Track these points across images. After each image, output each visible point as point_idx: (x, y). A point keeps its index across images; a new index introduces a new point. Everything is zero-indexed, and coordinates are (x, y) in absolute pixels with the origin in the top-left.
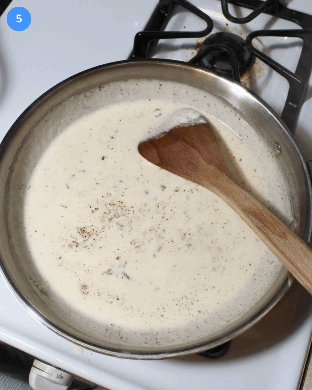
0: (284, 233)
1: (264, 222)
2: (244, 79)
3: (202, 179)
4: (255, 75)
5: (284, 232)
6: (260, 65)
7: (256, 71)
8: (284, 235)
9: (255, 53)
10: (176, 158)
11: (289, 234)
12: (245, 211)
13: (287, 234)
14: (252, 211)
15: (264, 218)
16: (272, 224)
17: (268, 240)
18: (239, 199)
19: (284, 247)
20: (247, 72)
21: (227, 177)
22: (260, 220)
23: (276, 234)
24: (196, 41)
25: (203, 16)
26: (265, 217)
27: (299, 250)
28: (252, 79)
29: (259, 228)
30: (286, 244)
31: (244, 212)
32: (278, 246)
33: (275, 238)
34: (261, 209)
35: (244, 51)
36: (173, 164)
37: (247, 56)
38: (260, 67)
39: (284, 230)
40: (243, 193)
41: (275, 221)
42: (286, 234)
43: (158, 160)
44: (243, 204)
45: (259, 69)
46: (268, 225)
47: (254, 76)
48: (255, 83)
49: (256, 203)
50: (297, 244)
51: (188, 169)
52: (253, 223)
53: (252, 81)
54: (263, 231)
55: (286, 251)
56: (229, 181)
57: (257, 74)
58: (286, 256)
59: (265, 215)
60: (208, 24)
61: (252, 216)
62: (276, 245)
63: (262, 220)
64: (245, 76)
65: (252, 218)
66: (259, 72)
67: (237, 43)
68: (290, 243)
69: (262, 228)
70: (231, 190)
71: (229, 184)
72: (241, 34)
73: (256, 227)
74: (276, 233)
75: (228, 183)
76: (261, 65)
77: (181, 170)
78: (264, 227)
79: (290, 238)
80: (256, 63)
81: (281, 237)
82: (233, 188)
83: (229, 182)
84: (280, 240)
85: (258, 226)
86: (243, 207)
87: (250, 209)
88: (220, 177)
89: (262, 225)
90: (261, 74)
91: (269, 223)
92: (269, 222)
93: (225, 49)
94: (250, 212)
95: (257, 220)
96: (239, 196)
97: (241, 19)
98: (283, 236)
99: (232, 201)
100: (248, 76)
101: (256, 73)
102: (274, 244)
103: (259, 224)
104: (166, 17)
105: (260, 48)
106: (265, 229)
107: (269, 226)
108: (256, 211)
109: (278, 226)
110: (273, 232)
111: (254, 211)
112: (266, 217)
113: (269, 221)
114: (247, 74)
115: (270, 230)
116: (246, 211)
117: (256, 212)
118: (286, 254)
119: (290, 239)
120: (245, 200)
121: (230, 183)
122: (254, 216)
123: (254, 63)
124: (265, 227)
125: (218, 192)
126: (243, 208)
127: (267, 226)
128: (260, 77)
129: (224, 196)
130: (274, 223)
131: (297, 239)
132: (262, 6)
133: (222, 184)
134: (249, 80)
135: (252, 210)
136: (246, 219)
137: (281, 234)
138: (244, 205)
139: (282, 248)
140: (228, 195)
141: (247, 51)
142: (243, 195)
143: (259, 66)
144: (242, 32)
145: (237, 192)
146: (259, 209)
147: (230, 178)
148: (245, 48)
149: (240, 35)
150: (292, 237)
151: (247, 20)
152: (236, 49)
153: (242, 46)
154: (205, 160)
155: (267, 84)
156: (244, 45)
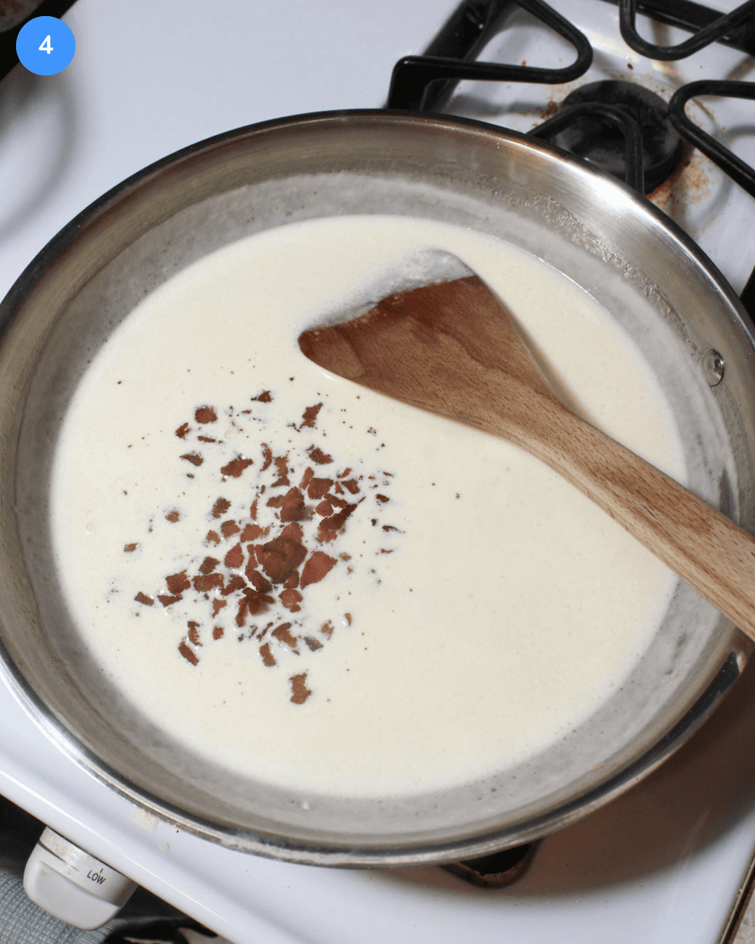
0: (703, 520)
1: (649, 497)
2: (659, 199)
3: (475, 405)
4: (686, 194)
5: (705, 516)
7: (688, 182)
8: (704, 526)
9: (691, 134)
10: (404, 361)
11: (717, 522)
12: (594, 474)
13: (712, 522)
14: (613, 473)
15: (647, 487)
16: (669, 499)
17: (664, 539)
18: (578, 447)
19: (708, 553)
20: (667, 183)
21: (540, 396)
22: (638, 491)
23: (683, 524)
24: (547, 98)
25: (570, 34)
26: (648, 485)
27: (748, 559)
28: (678, 202)
29: (638, 513)
30: (713, 546)
31: (595, 477)
32: (693, 552)
33: (684, 535)
34: (636, 467)
35: (665, 129)
36: (397, 376)
37: (670, 142)
38: (700, 176)
39: (702, 512)
40: (584, 430)
41: (676, 494)
42: (710, 523)
43: (356, 368)
44: (589, 457)
45: (698, 180)
46: (660, 503)
47: (683, 195)
48: (683, 212)
49: (621, 454)
50: (740, 545)
51: (437, 384)
52: (620, 501)
53: (677, 205)
54: (648, 520)
55: (714, 563)
56: (545, 406)
57: (692, 192)
58: (716, 577)
59: (648, 479)
60: (580, 54)
61: (615, 482)
62: (687, 550)
63: (642, 491)
64: (660, 193)
65: (617, 489)
66: (698, 187)
67: (649, 111)
68: (723, 543)
69: (644, 511)
70: (552, 427)
71: (547, 413)
72: (663, 90)
73: (628, 510)
74: (682, 521)
75: (544, 411)
76: (703, 171)
77: (420, 389)
78: (651, 510)
79: (722, 532)
80: (690, 165)
81: (696, 530)
82: (559, 422)
83: (545, 408)
84: (695, 536)
85: (635, 509)
86: (589, 464)
87: (608, 469)
88: (522, 398)
89: (645, 504)
90: (700, 192)
91: (662, 499)
92: (664, 497)
93: (615, 118)
94: (610, 477)
95: (629, 493)
96: (575, 439)
97: (663, 48)
98: (701, 527)
99: (559, 451)
100: (668, 194)
101: (688, 188)
102: (680, 549)
103: (637, 502)
104: (480, 31)
105: (707, 128)
106: (651, 514)
107: (663, 507)
108: (625, 472)
109: (687, 505)
110: (674, 518)
111: (619, 473)
112: (652, 485)
113: (660, 492)
114: (665, 188)
115: (667, 515)
116: (598, 474)
117: (624, 474)
118: (714, 570)
119: (721, 534)
120: (591, 447)
121: (548, 411)
122: (621, 483)
123: (687, 163)
124: (653, 510)
125: (521, 433)
126: (591, 467)
127: (657, 506)
128: (698, 199)
129: (536, 442)
130: (673, 499)
131: (738, 533)
133: (529, 412)
134: (669, 204)
135: (612, 469)
136: (599, 495)
137: (695, 524)
138: (592, 460)
139: (704, 557)
140: (547, 439)
141: (672, 130)
142: (585, 437)
143: (698, 173)
144: (665, 86)
145: (570, 430)
146: (630, 467)
147: (547, 398)
148: (668, 123)
149: (660, 94)
150: (725, 529)
151: (680, 52)
152: (644, 124)
153: (660, 118)
154: (477, 360)
155: (713, 218)
156: (665, 115)
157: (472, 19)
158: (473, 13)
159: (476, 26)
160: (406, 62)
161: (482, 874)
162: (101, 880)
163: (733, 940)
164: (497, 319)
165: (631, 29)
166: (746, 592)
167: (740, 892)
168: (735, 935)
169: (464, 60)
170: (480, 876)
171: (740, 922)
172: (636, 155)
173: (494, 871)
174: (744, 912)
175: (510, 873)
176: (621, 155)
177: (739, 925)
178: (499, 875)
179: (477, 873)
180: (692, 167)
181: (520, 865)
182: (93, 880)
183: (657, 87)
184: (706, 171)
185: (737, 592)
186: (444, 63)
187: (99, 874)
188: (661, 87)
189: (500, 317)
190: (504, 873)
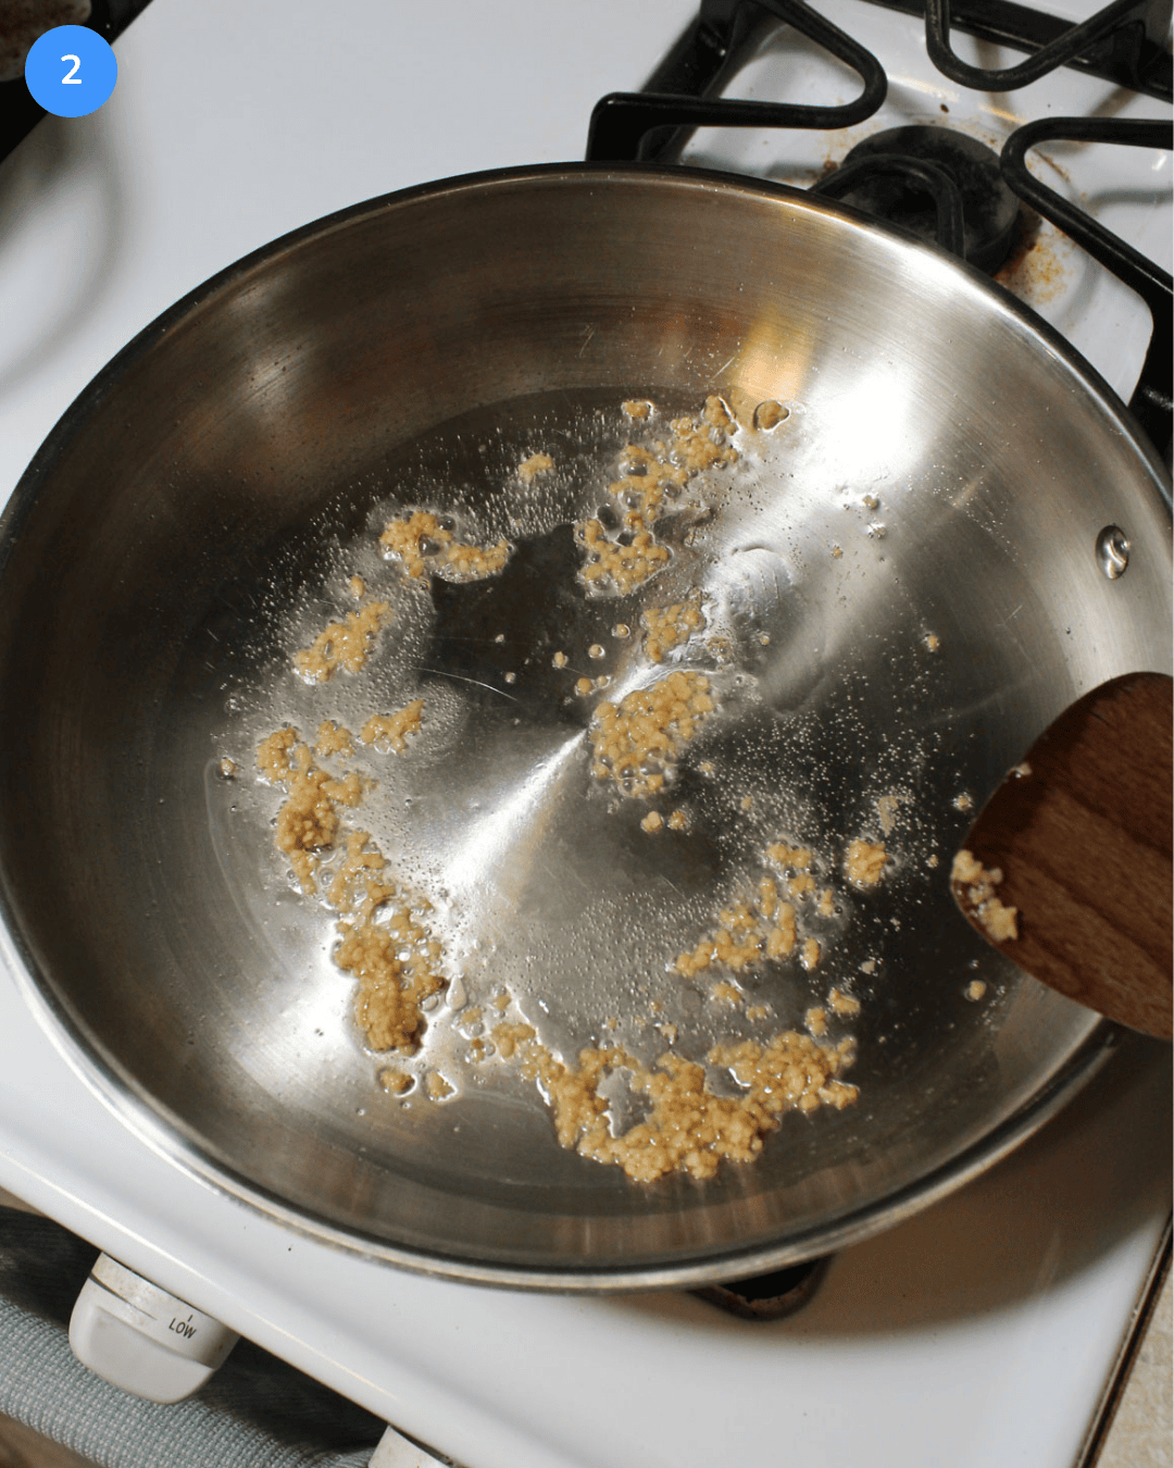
4: (1030, 290)
6: (1051, 253)
7: (1033, 273)
20: (1003, 275)
24: (822, 155)
25: (854, 56)
35: (998, 194)
37: (1005, 213)
38: (1050, 264)
45: (1048, 269)
47: (1026, 292)
57: (1040, 287)
60: (868, 84)
66: (1048, 279)
67: (973, 168)
76: (1055, 254)
80: (1036, 248)
90: (1051, 288)
93: (922, 175)
97: (992, 73)
101: (1033, 281)
104: (721, 60)
123: (1031, 246)
128: (1050, 296)
141: (1007, 193)
143: (1046, 259)
148: (1003, 186)
149: (989, 145)
151: (1017, 77)
152: (966, 187)
153: (989, 178)
155: (1073, 325)
156: (996, 175)
157: (709, 42)
158: (710, 34)
159: (715, 52)
160: (610, 102)
161: (749, 1300)
163: (1125, 1386)
165: (943, 46)
167: (1133, 1315)
168: (1128, 1378)
169: (703, 97)
170: (746, 1304)
171: (1135, 1357)
172: (953, 227)
173: (767, 1295)
174: (1141, 1344)
175: (791, 1296)
176: (933, 233)
177: (1134, 1363)
178: (774, 1300)
179: (741, 1298)
180: (1039, 250)
181: (805, 1284)
183: (985, 136)
184: (1059, 257)
186: (666, 101)
188: (990, 136)
190: (782, 1297)
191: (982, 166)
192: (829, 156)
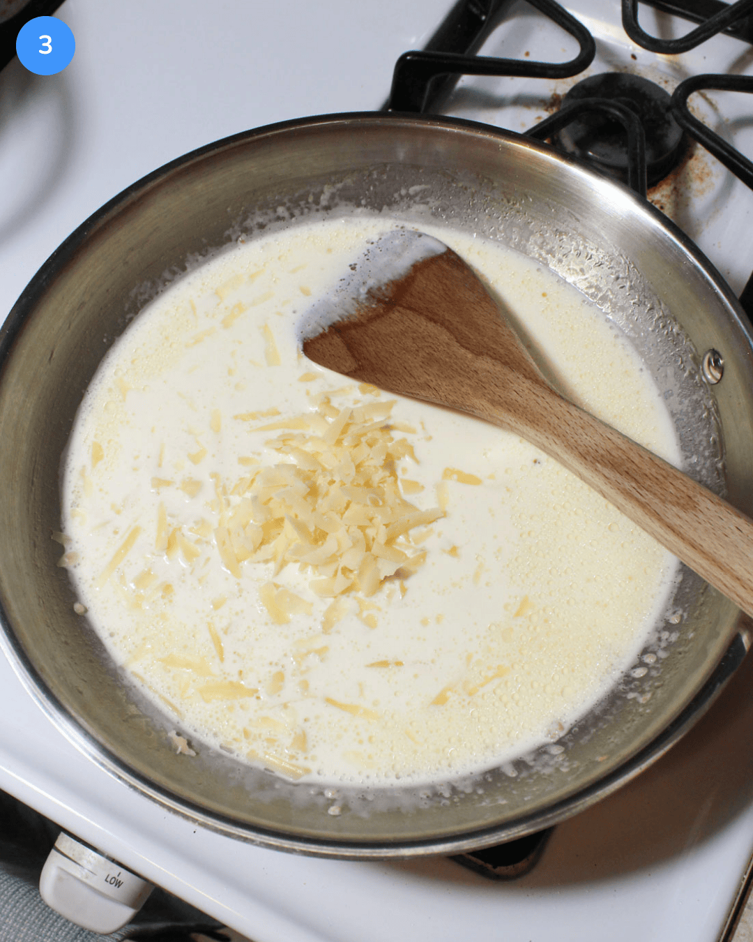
0: (689, 497)
1: (637, 477)
2: (660, 195)
3: (467, 394)
4: (690, 187)
5: (691, 494)
6: (704, 164)
7: (692, 176)
8: (690, 503)
9: (693, 129)
10: (395, 353)
11: (703, 498)
12: (585, 458)
13: (699, 498)
14: (602, 456)
15: (635, 467)
16: (657, 478)
17: (653, 519)
18: (568, 431)
19: (695, 529)
20: (671, 176)
21: (530, 381)
22: (627, 473)
23: (670, 502)
24: (551, 90)
25: (574, 28)
26: (637, 465)
27: (733, 533)
28: (681, 195)
29: (627, 494)
30: (699, 523)
31: (584, 460)
32: (682, 531)
33: (673, 513)
34: (624, 449)
35: (669, 123)
36: (389, 368)
37: (673, 136)
38: (703, 169)
39: (688, 489)
40: (573, 414)
41: (664, 473)
42: (696, 500)
44: (579, 442)
45: (702, 172)
46: (649, 483)
47: (687, 188)
48: (687, 205)
49: (610, 436)
50: (725, 520)
51: (429, 375)
52: (610, 483)
53: (681, 200)
54: (637, 500)
55: (701, 539)
56: (535, 391)
57: (696, 185)
58: (704, 553)
59: (637, 460)
60: (583, 48)
61: (605, 465)
62: (675, 527)
63: (630, 472)
64: (664, 186)
65: (606, 472)
66: (702, 179)
67: (652, 104)
68: (709, 519)
69: (634, 492)
70: (543, 413)
71: (536, 398)
72: (666, 82)
73: (619, 492)
74: (669, 499)
75: (534, 396)
76: (706, 164)
77: (413, 380)
78: (639, 490)
79: (708, 509)
80: (694, 158)
81: (684, 508)
82: (548, 407)
83: (534, 394)
84: (682, 514)
85: (625, 489)
86: (579, 447)
87: (597, 452)
88: (512, 385)
89: (634, 485)
90: (704, 185)
91: (650, 479)
92: (651, 477)
93: (618, 113)
94: (599, 459)
95: (618, 475)
96: (564, 423)
97: (667, 42)
98: (688, 504)
99: (550, 437)
100: (672, 187)
101: (691, 181)
102: (669, 527)
103: (626, 484)
104: (482, 23)
105: (710, 121)
106: (641, 495)
107: (650, 486)
108: (613, 453)
109: (673, 483)
110: (663, 498)
111: (608, 455)
112: (640, 466)
113: (647, 472)
114: (670, 181)
115: (655, 494)
116: (587, 457)
117: (614, 457)
118: (701, 546)
119: (706, 510)
120: (581, 431)
121: (538, 396)
122: (610, 466)
123: (691, 156)
124: (641, 490)
125: (513, 419)
126: (581, 451)
127: (646, 486)
128: (702, 192)
129: (528, 428)
130: (659, 477)
131: (723, 508)
132: (722, 14)
133: (519, 399)
134: (673, 197)
135: (602, 452)
136: (590, 477)
137: (682, 501)
138: (581, 443)
139: (691, 534)
140: (538, 425)
141: (674, 124)
142: (574, 421)
143: (701, 166)
144: (670, 79)
145: (560, 415)
146: (619, 448)
147: (536, 383)
148: (670, 116)
149: (663, 86)
150: (710, 505)
151: (682, 45)
152: (647, 117)
153: (663, 111)
154: (467, 348)
155: (718, 211)
156: (669, 109)
157: (474, 10)
159: (479, 19)
160: (408, 58)
161: (495, 867)
162: (118, 884)
163: (737, 924)
164: (483, 304)
165: (633, 23)
166: (731, 565)
167: (744, 878)
168: (739, 919)
169: (466, 54)
170: (493, 869)
171: (744, 907)
172: (638, 150)
173: (506, 863)
174: (748, 897)
175: (521, 865)
176: (624, 149)
177: (743, 910)
178: (510, 867)
179: (489, 866)
180: (696, 159)
181: (531, 857)
182: (111, 883)
183: (661, 80)
184: (710, 164)
185: (724, 566)
186: (446, 58)
187: (117, 878)
188: (664, 79)
189: (487, 302)
190: (516, 865)
191: (659, 102)
192: (555, 90)
